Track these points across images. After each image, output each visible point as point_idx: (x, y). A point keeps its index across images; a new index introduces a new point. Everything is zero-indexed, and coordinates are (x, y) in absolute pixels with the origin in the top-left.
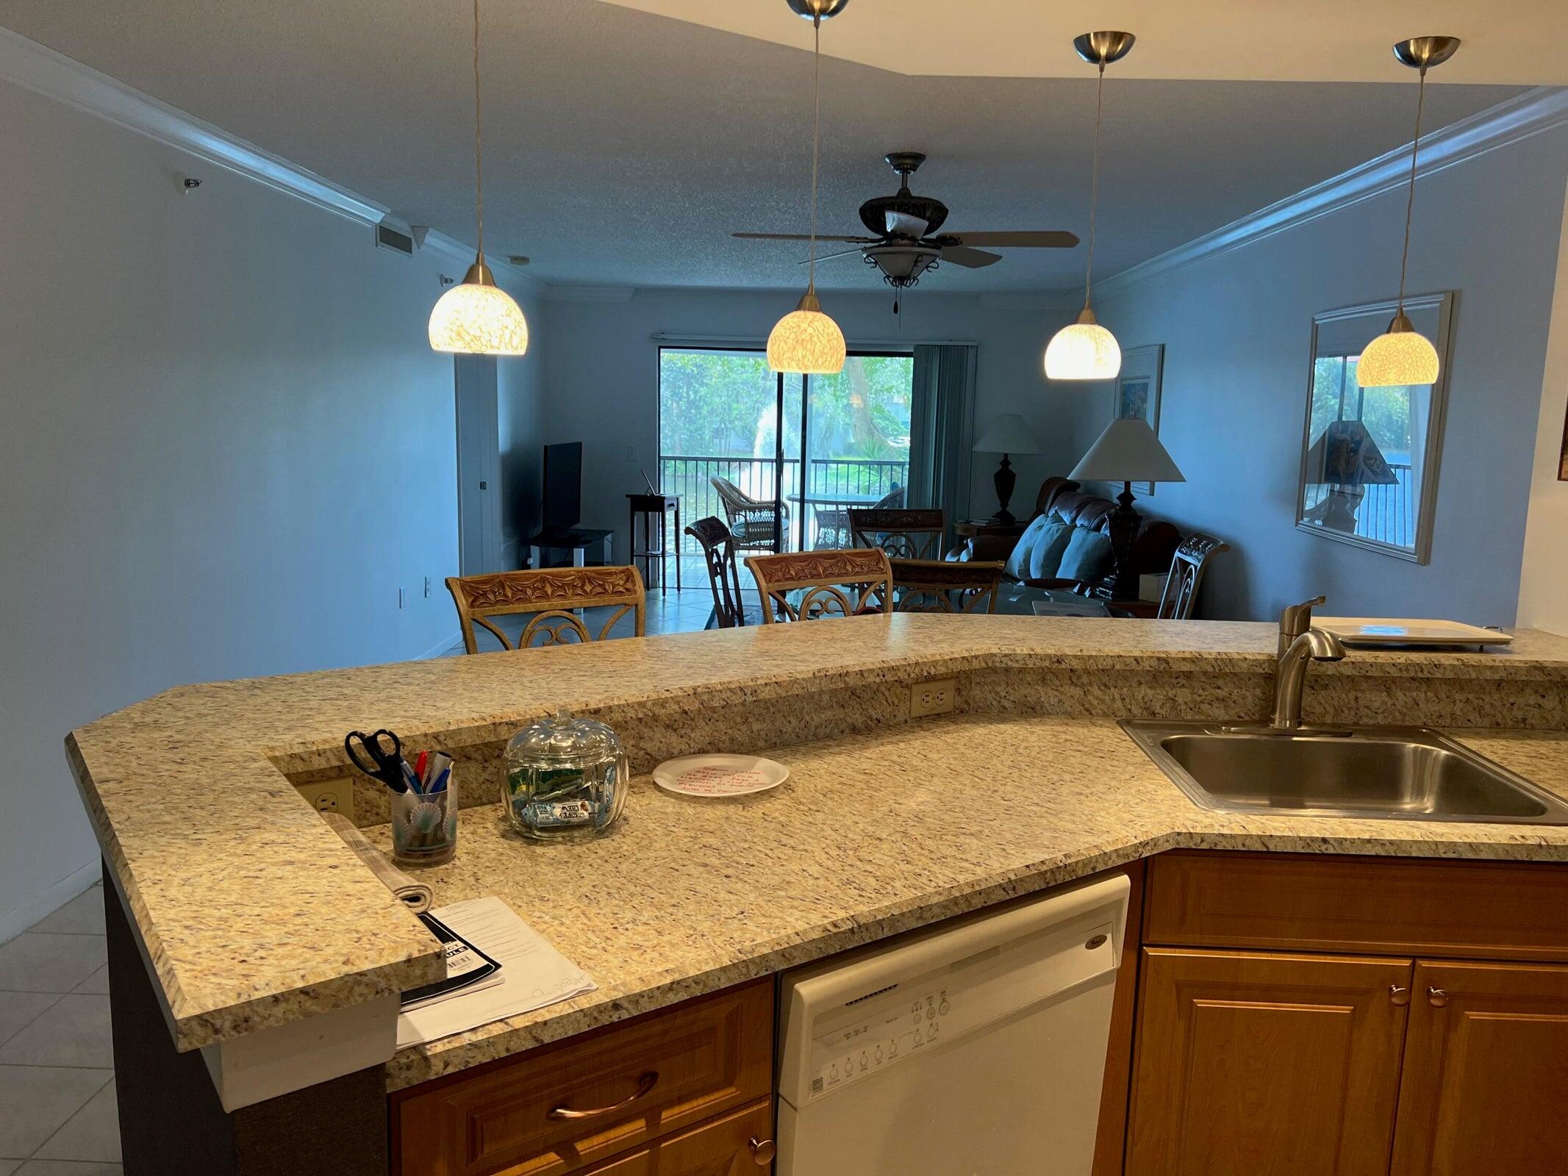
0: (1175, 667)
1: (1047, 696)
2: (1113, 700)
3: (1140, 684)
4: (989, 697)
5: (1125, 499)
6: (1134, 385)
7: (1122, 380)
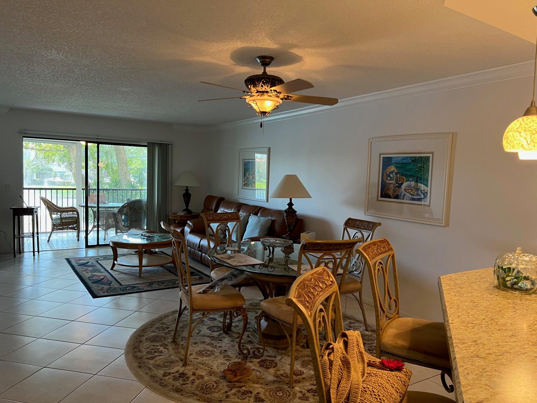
5: (290, 204)
6: (252, 162)
7: (243, 160)
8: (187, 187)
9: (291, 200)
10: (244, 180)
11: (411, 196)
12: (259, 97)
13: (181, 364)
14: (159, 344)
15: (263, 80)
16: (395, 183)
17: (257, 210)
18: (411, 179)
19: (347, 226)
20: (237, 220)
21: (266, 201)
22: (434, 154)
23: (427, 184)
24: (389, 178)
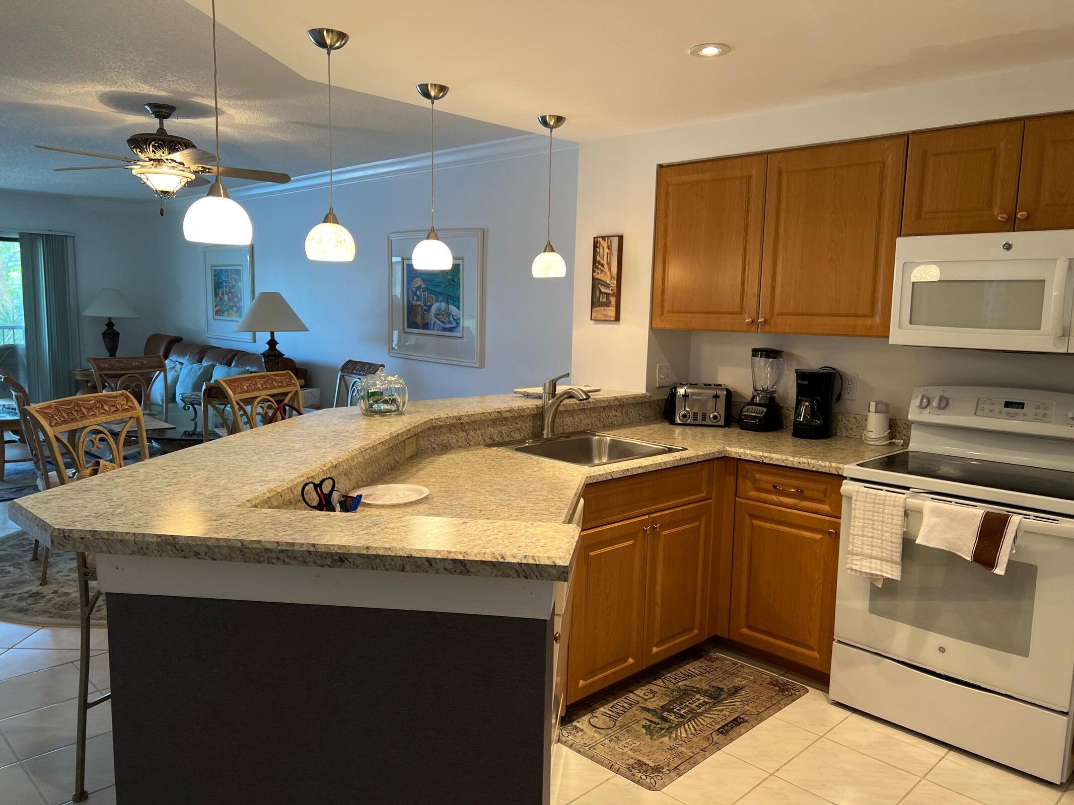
0: (504, 415)
1: (452, 439)
2: (478, 436)
3: (489, 426)
4: (427, 443)
5: (272, 343)
6: (225, 270)
7: (212, 266)
8: (110, 318)
9: (272, 334)
10: (215, 304)
11: (442, 325)
12: (153, 169)
13: (38, 583)
14: (8, 564)
15: (153, 143)
16: (423, 304)
17: (230, 356)
18: (440, 299)
19: (344, 372)
20: (159, 369)
21: (252, 341)
22: (465, 259)
23: (459, 305)
24: (415, 298)
